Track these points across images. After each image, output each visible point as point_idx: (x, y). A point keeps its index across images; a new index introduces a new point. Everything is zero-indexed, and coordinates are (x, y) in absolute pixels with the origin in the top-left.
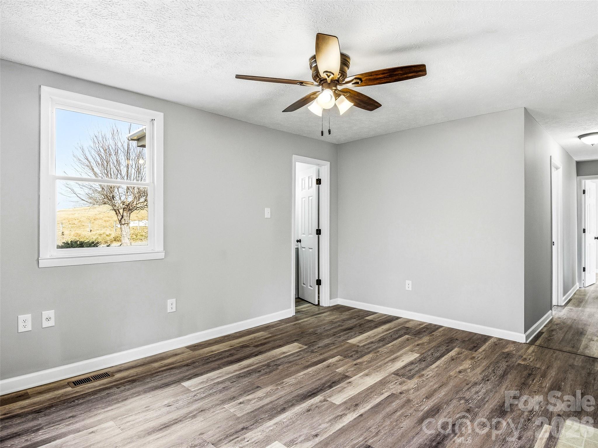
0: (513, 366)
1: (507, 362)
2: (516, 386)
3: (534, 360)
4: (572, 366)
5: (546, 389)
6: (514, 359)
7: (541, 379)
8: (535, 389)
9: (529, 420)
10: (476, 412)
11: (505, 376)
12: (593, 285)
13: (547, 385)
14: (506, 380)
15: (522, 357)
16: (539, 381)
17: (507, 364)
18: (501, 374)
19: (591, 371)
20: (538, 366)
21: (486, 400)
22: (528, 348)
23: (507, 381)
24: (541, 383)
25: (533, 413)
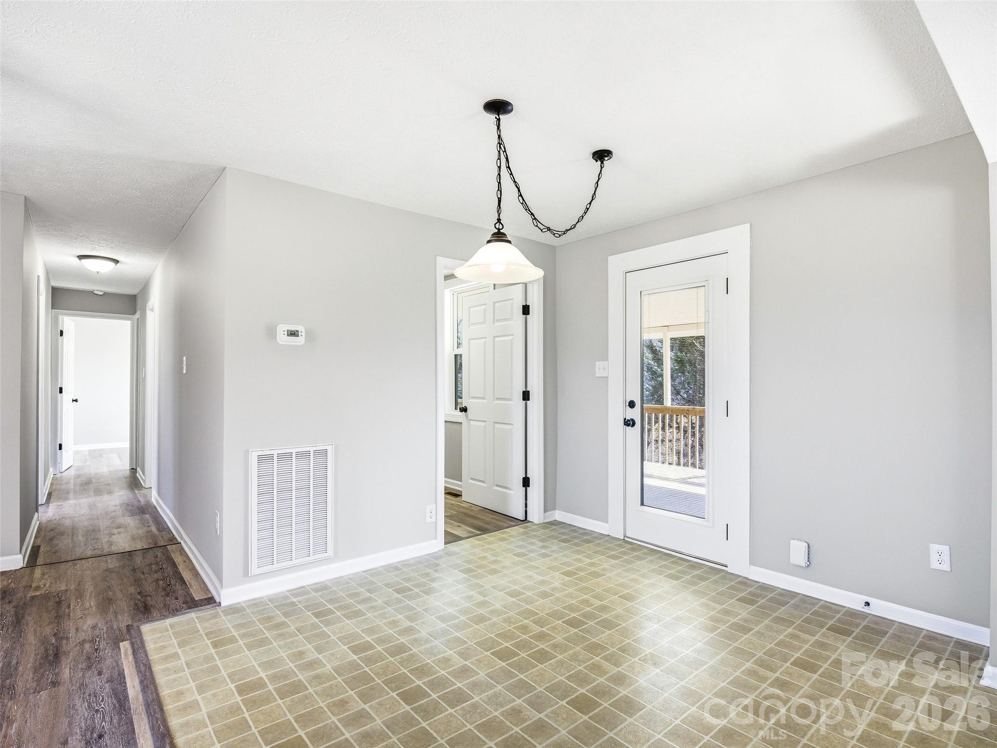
0: (24, 604)
1: (10, 602)
2: (48, 625)
3: (51, 583)
4: (108, 570)
5: (94, 608)
6: (20, 595)
7: (79, 600)
8: (79, 614)
9: (96, 650)
10: (10, 685)
11: (23, 621)
12: (71, 468)
13: (92, 603)
14: (27, 625)
15: (31, 586)
16: (78, 604)
17: (12, 605)
18: (13, 622)
19: (134, 567)
20: (63, 588)
21: (14, 662)
22: (32, 573)
23: (30, 625)
24: (82, 605)
25: (96, 640)
